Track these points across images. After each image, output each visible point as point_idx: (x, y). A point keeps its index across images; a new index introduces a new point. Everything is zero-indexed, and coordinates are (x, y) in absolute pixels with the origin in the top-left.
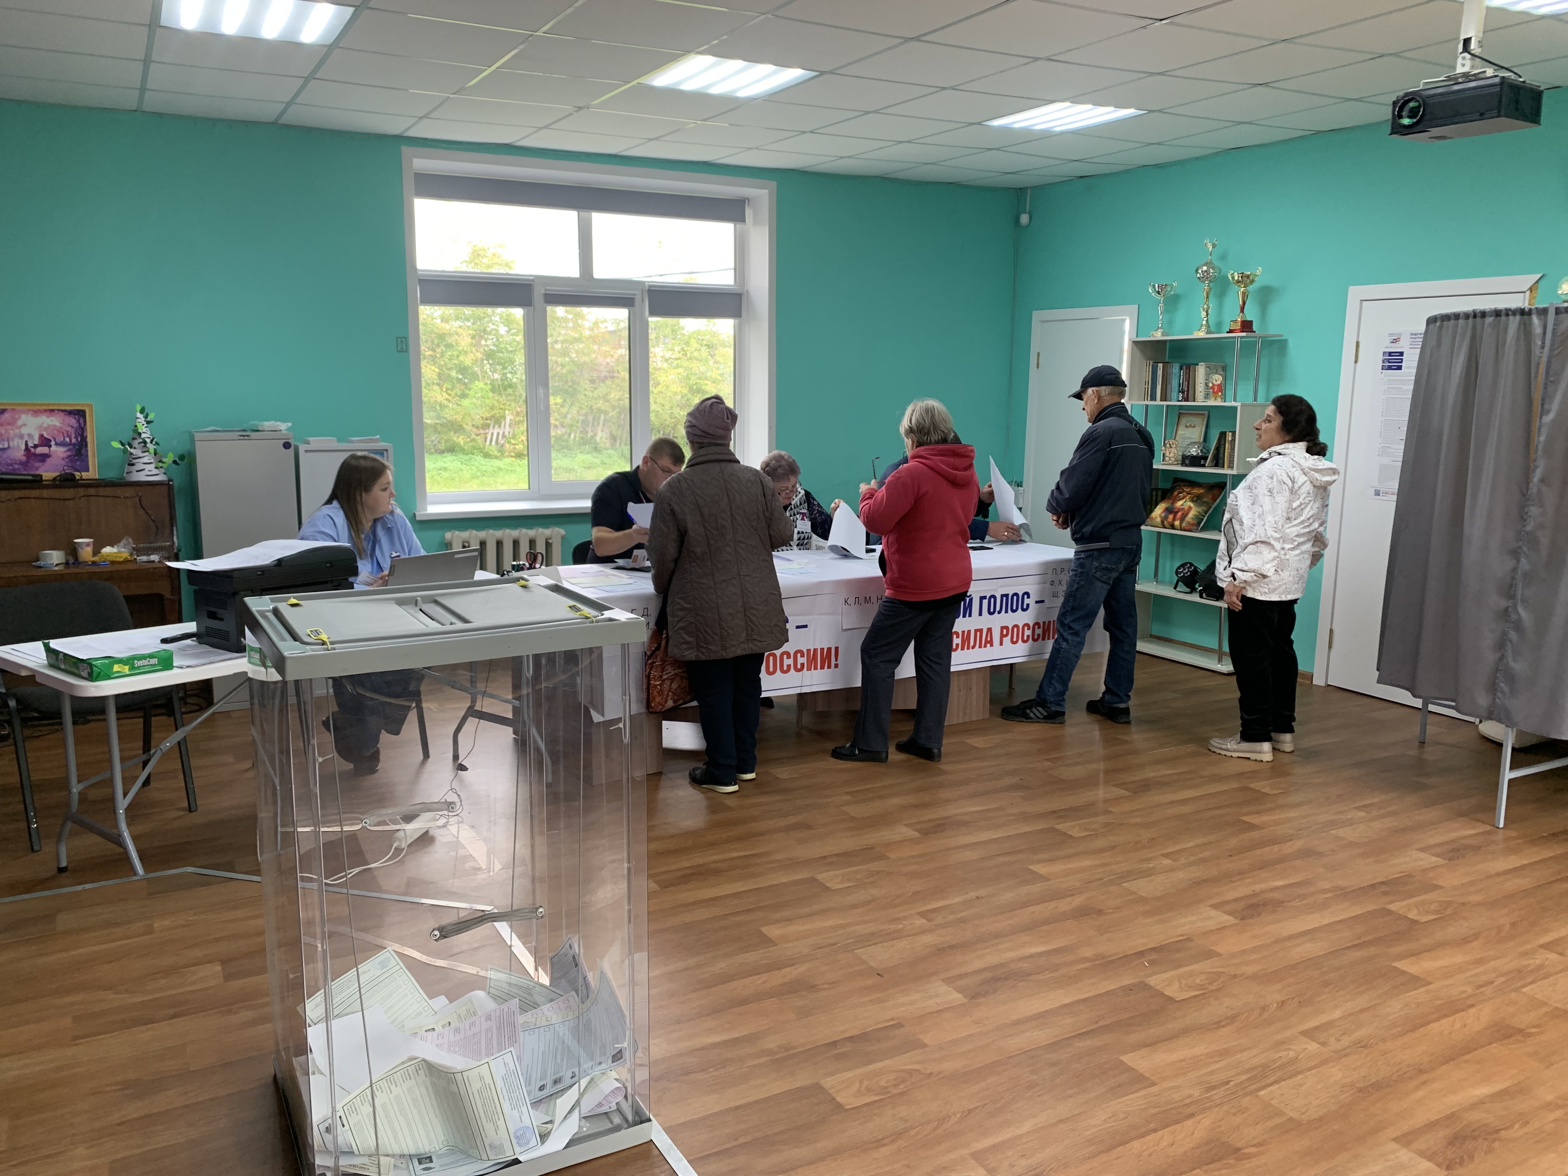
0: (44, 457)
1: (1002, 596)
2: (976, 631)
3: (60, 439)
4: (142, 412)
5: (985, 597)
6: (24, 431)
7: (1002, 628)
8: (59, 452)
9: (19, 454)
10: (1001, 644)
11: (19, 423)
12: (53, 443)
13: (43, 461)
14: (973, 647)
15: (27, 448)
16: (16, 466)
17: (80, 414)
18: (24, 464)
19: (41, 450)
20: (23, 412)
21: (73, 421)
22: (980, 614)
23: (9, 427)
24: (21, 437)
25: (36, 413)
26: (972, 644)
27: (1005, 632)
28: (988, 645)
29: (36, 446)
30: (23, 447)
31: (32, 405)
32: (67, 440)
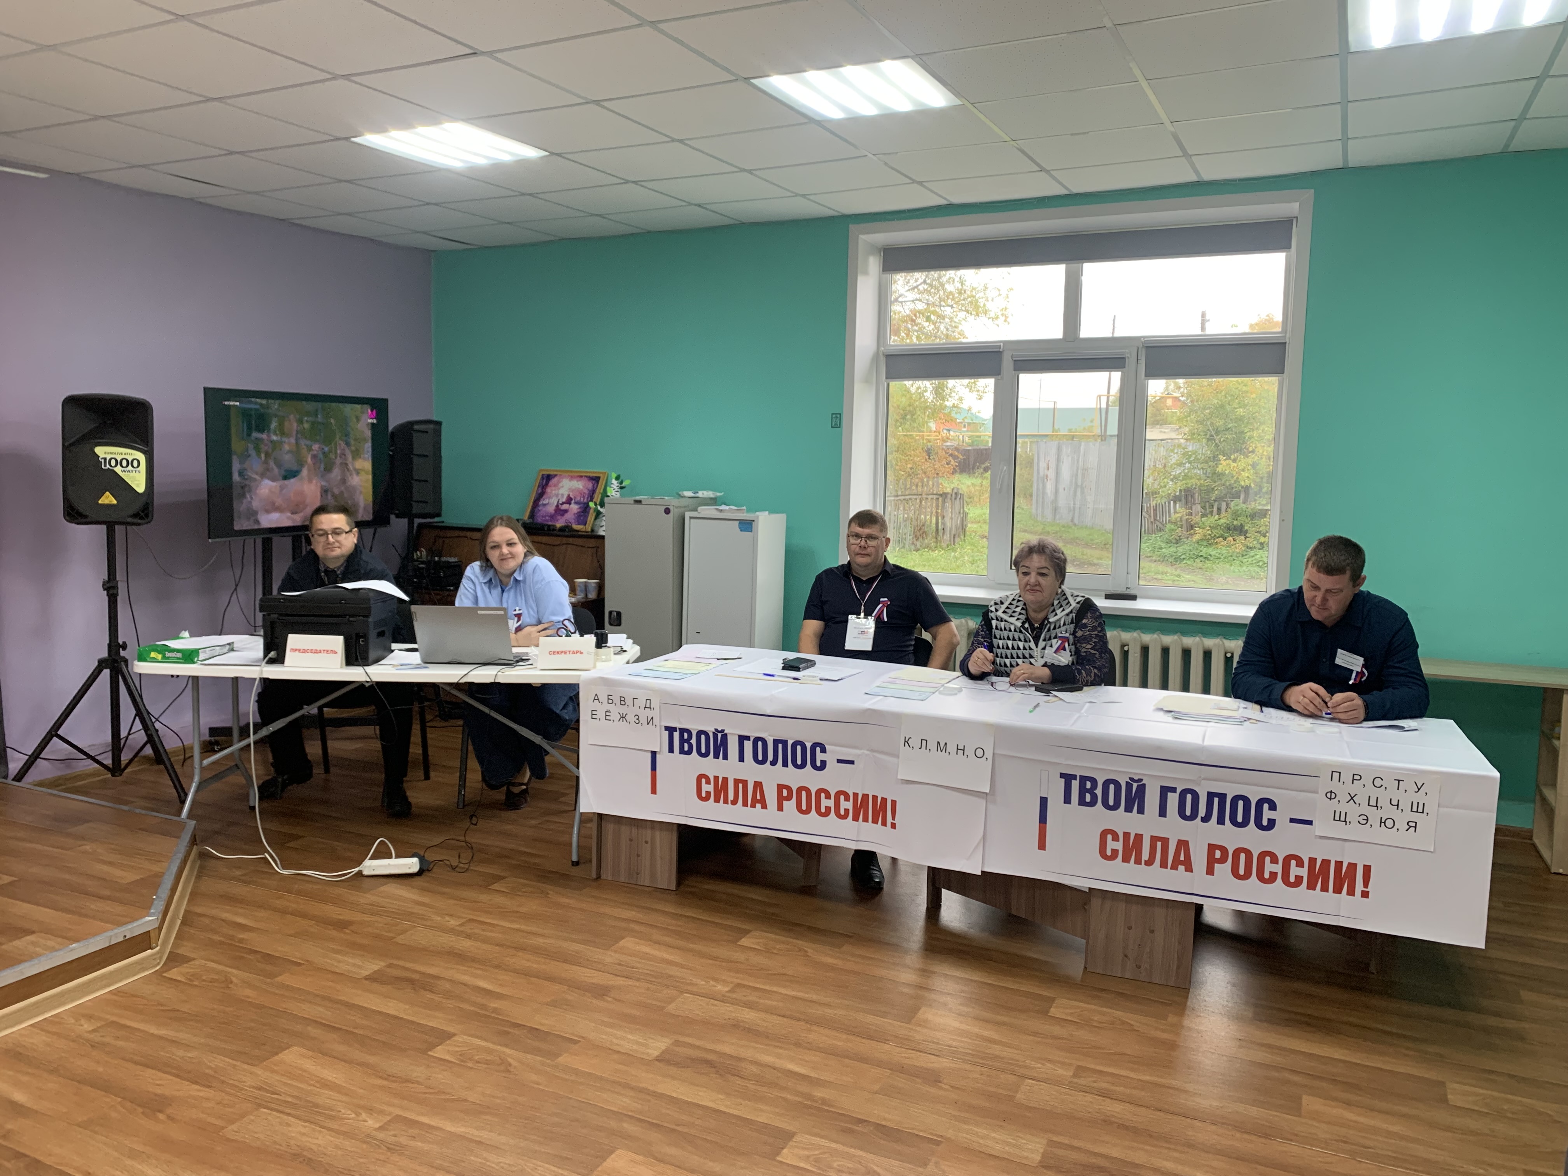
0: (566, 511)
1: (1211, 796)
2: (1154, 839)
3: (578, 499)
4: (617, 478)
5: (1173, 790)
6: (561, 491)
7: (1212, 848)
8: (574, 508)
9: (551, 509)
10: (1210, 871)
11: (560, 485)
12: (573, 501)
13: (563, 515)
14: (1150, 863)
15: (557, 506)
16: (547, 518)
17: (596, 480)
18: (552, 517)
19: (565, 507)
20: (565, 477)
21: (590, 485)
22: (1163, 813)
23: (553, 488)
24: (557, 496)
25: (572, 478)
26: (1145, 856)
27: (1218, 854)
28: (1181, 868)
29: (563, 503)
30: (556, 504)
31: (571, 472)
32: (582, 499)
